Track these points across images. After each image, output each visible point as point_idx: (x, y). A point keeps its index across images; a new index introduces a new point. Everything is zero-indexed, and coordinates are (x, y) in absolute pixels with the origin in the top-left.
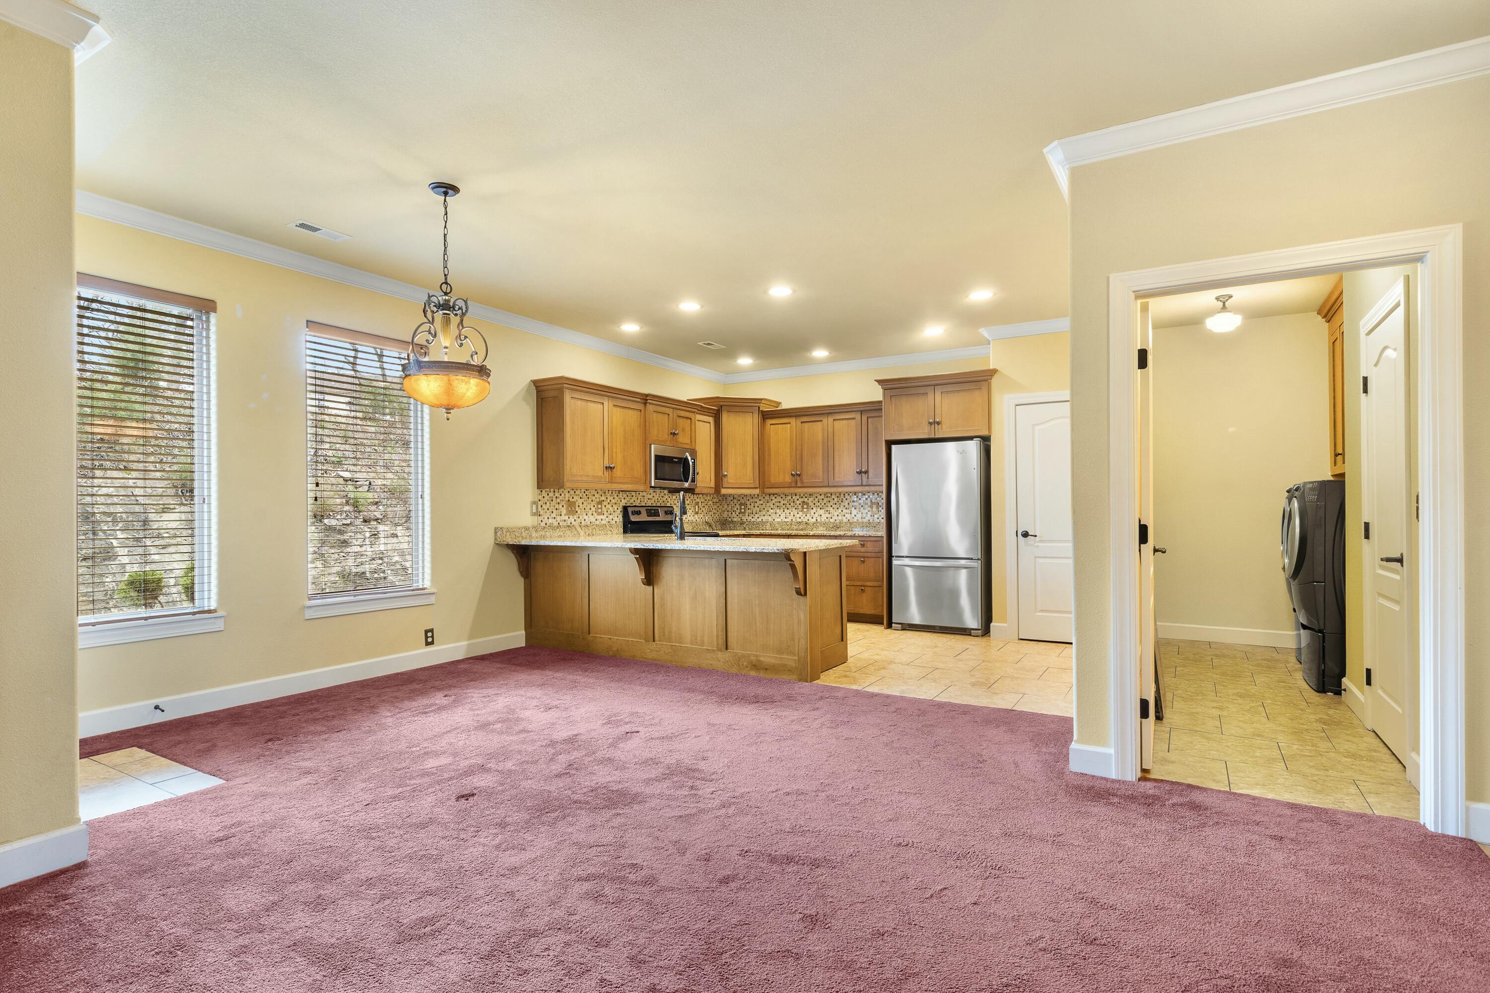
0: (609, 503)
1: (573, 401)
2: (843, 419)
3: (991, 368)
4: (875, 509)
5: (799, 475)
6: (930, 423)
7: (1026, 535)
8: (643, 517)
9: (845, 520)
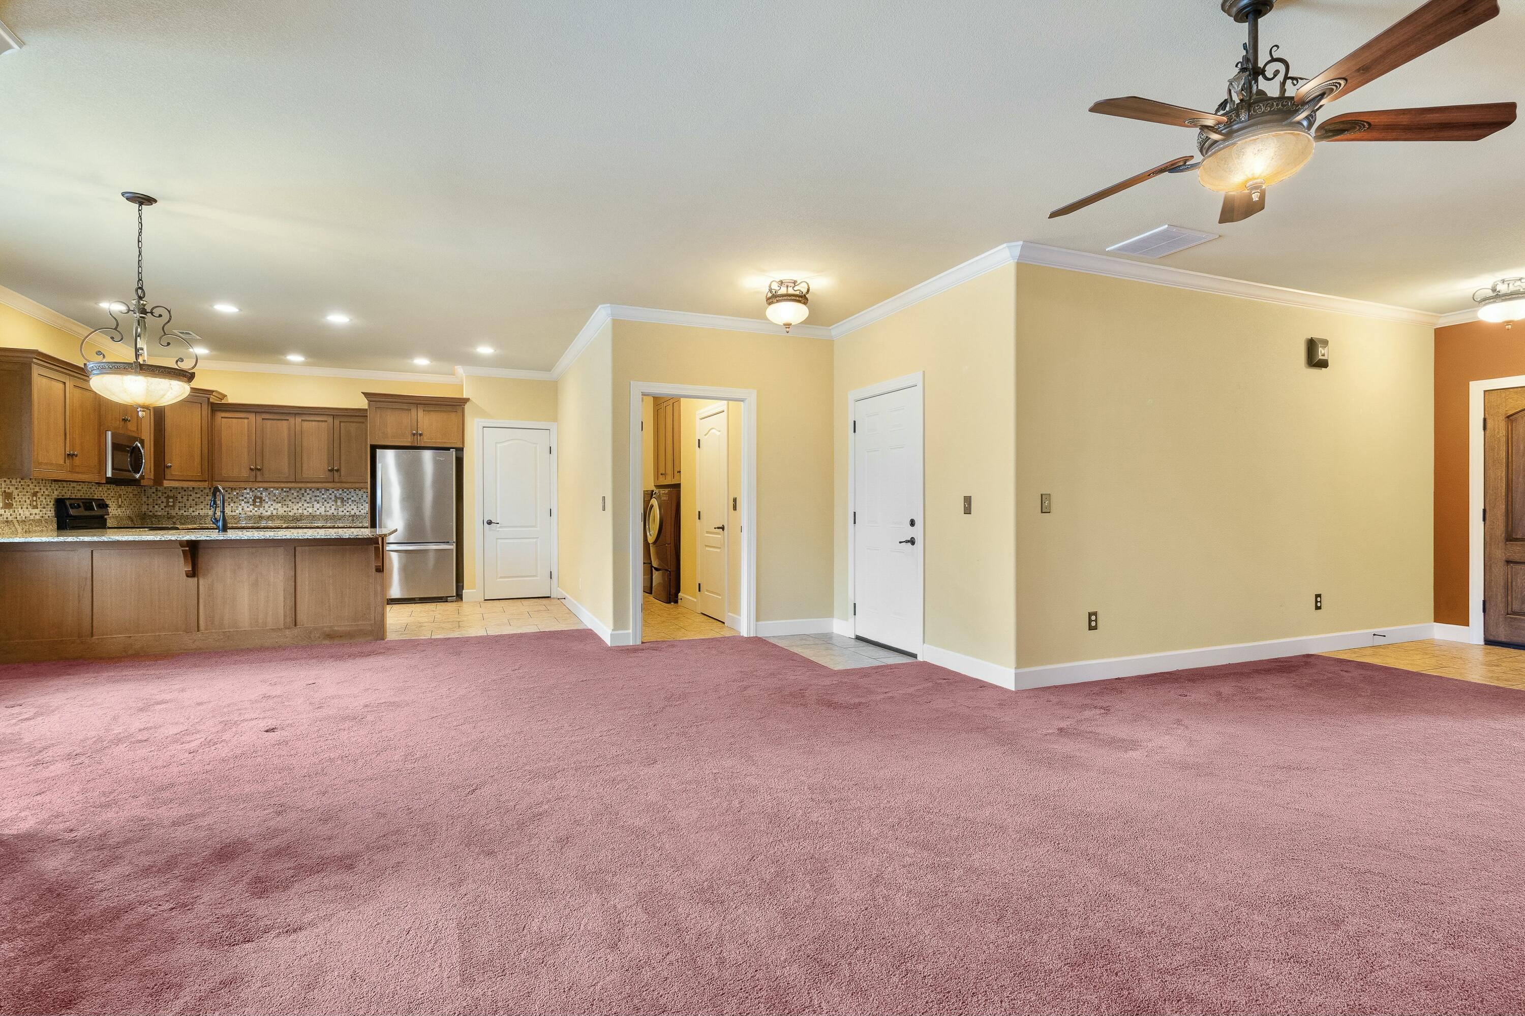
0: (42, 495)
1: (40, 378)
2: (312, 421)
3: (464, 397)
4: (339, 503)
5: (259, 470)
6: (414, 434)
7: (490, 523)
8: (81, 512)
9: (305, 513)
